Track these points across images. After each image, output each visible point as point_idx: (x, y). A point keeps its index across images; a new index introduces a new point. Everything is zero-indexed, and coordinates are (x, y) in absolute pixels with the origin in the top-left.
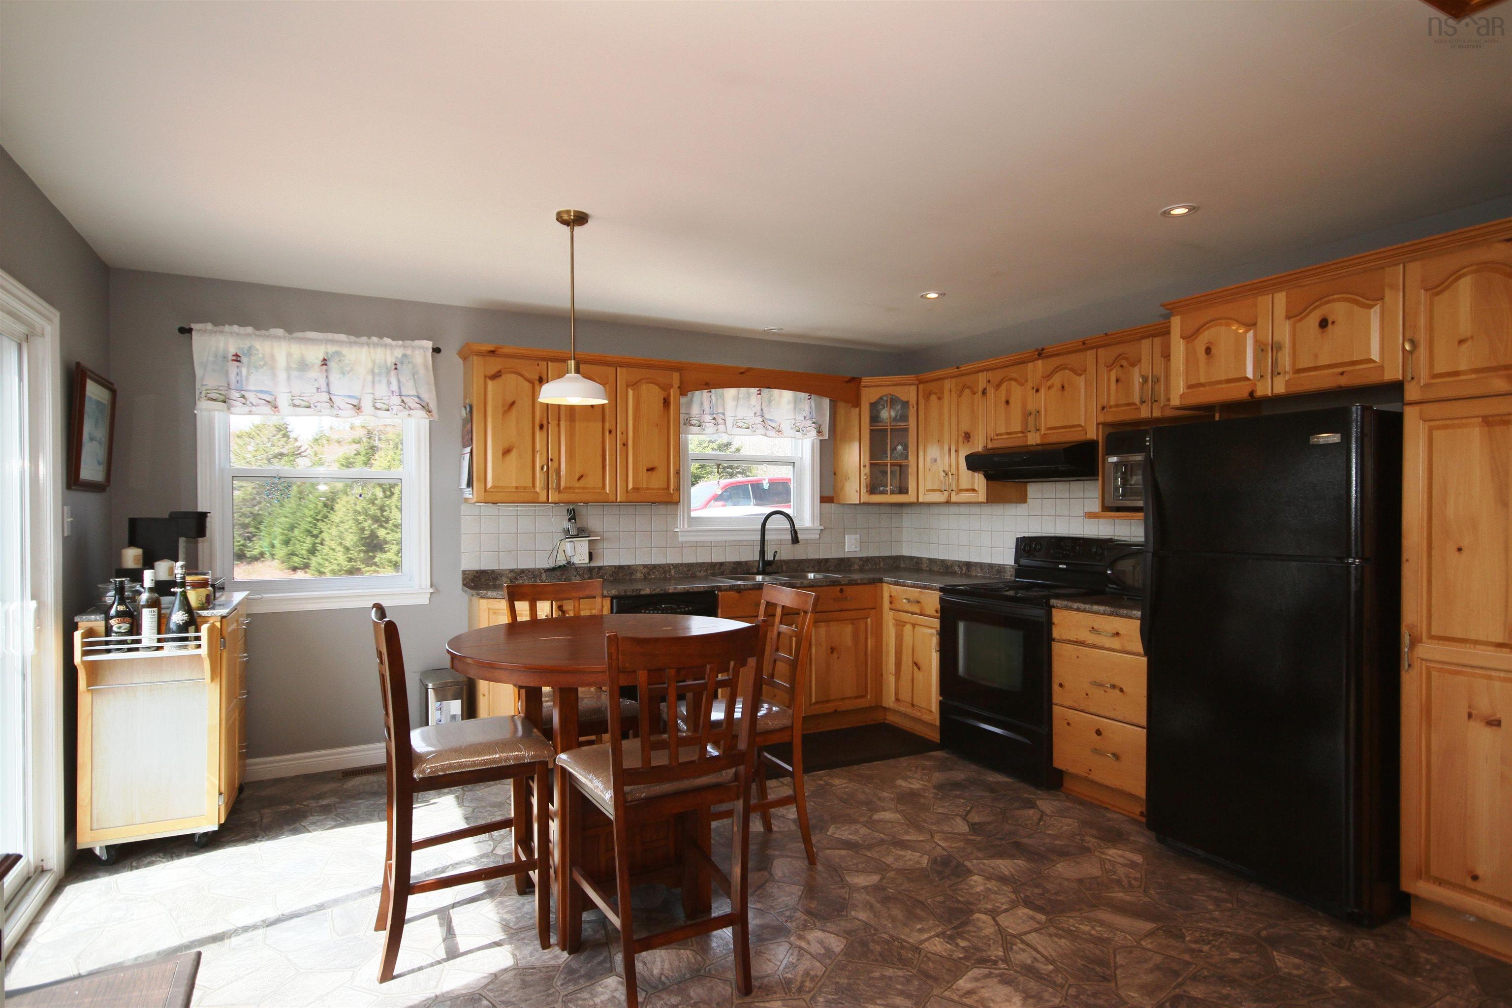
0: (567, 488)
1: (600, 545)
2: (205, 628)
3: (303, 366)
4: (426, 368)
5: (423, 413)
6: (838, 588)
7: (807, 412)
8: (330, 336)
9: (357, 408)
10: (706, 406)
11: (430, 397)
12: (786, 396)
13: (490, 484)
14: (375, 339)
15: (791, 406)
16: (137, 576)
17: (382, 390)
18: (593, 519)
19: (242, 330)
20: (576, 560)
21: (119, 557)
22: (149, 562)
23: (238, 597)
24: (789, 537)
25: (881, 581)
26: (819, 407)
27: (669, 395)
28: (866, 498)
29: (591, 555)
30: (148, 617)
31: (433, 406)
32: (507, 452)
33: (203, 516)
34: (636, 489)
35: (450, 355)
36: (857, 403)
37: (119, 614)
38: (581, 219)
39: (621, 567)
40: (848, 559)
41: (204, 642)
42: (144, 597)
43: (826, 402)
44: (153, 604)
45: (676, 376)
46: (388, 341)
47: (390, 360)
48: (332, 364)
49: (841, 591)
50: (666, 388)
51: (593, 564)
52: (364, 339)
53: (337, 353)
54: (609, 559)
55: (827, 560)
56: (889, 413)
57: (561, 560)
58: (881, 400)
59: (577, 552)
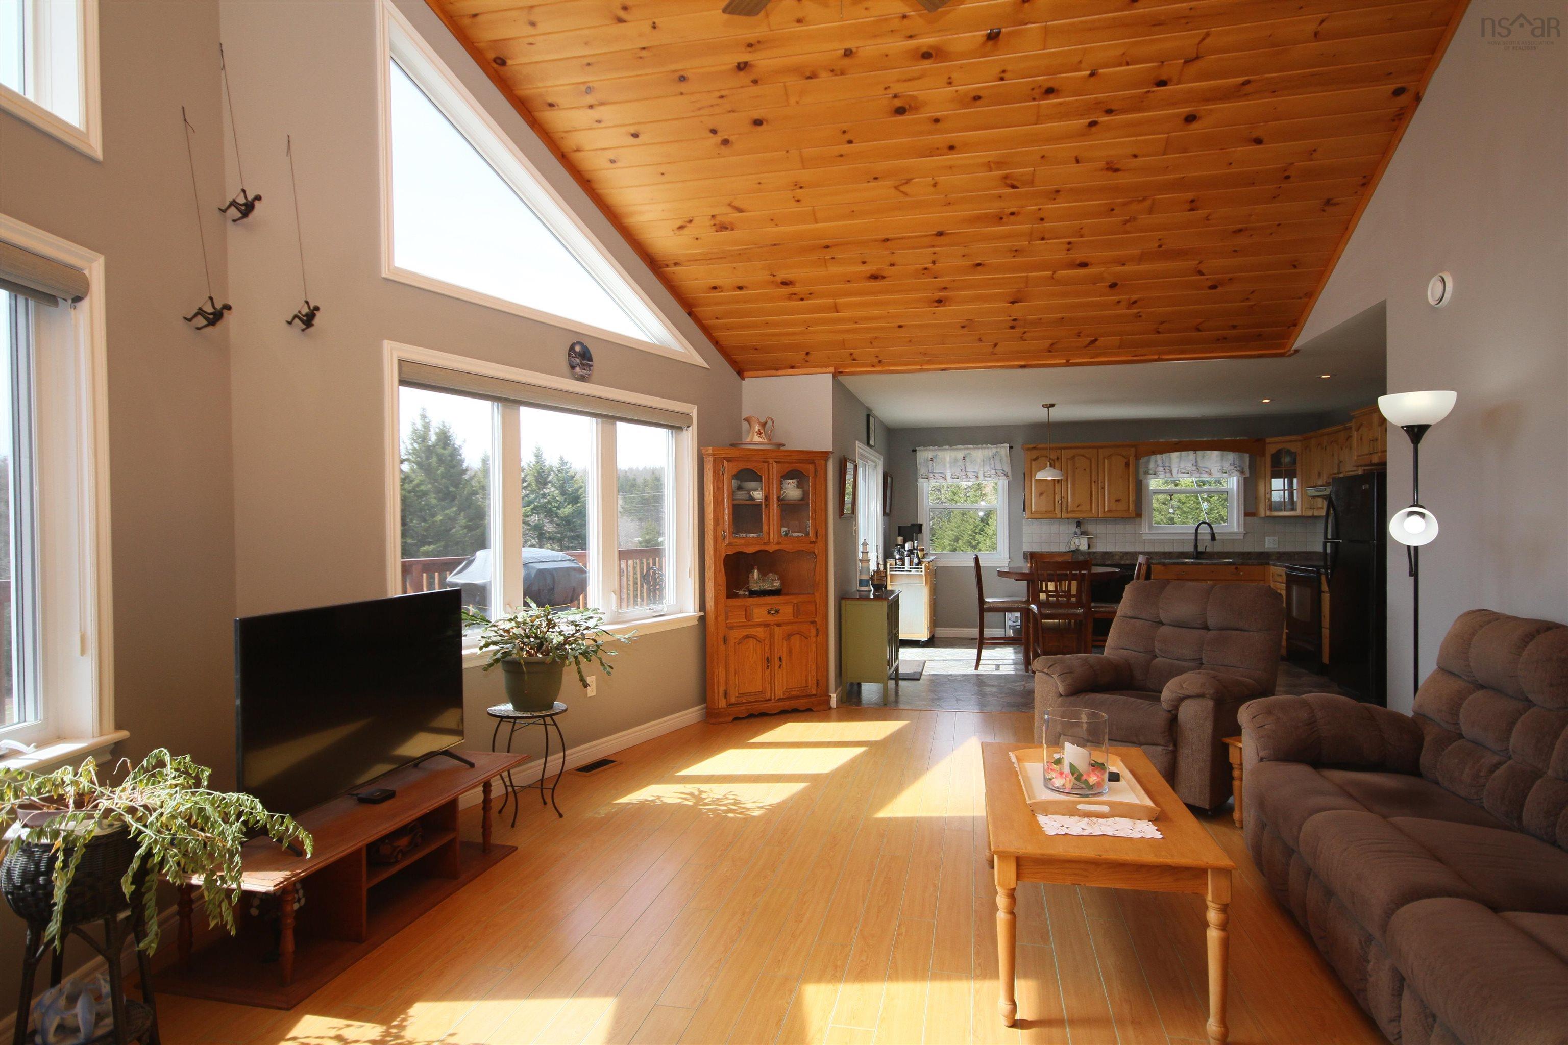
0: (1072, 511)
1: (1095, 540)
2: (924, 565)
3: (956, 460)
4: (1006, 456)
5: (1004, 478)
6: (1234, 567)
7: (1231, 461)
8: (966, 446)
9: (977, 477)
10: (1160, 462)
11: (1008, 469)
12: (1215, 454)
13: (1033, 510)
14: (984, 446)
15: (1219, 458)
16: (903, 547)
17: (987, 469)
18: (1091, 528)
19: (933, 448)
20: (1081, 548)
21: (896, 540)
22: (905, 542)
23: (932, 558)
24: (1209, 538)
25: (1268, 564)
26: (1241, 459)
27: (1129, 460)
28: (1268, 513)
29: (1089, 546)
30: (907, 560)
31: (1009, 474)
32: (1041, 494)
33: (921, 525)
34: (1109, 511)
35: (1018, 448)
36: (1263, 454)
37: (900, 559)
38: (1052, 405)
39: (1106, 553)
40: (1265, 552)
41: (923, 570)
42: (906, 553)
43: (1247, 457)
44: (908, 556)
45: (1133, 450)
46: (990, 446)
47: (991, 454)
48: (966, 458)
49: (1236, 568)
50: (1127, 457)
51: (1090, 550)
52: (980, 446)
53: (969, 454)
54: (1101, 547)
55: (1249, 553)
56: (1287, 460)
57: (1073, 548)
58: (1279, 452)
59: (1082, 544)
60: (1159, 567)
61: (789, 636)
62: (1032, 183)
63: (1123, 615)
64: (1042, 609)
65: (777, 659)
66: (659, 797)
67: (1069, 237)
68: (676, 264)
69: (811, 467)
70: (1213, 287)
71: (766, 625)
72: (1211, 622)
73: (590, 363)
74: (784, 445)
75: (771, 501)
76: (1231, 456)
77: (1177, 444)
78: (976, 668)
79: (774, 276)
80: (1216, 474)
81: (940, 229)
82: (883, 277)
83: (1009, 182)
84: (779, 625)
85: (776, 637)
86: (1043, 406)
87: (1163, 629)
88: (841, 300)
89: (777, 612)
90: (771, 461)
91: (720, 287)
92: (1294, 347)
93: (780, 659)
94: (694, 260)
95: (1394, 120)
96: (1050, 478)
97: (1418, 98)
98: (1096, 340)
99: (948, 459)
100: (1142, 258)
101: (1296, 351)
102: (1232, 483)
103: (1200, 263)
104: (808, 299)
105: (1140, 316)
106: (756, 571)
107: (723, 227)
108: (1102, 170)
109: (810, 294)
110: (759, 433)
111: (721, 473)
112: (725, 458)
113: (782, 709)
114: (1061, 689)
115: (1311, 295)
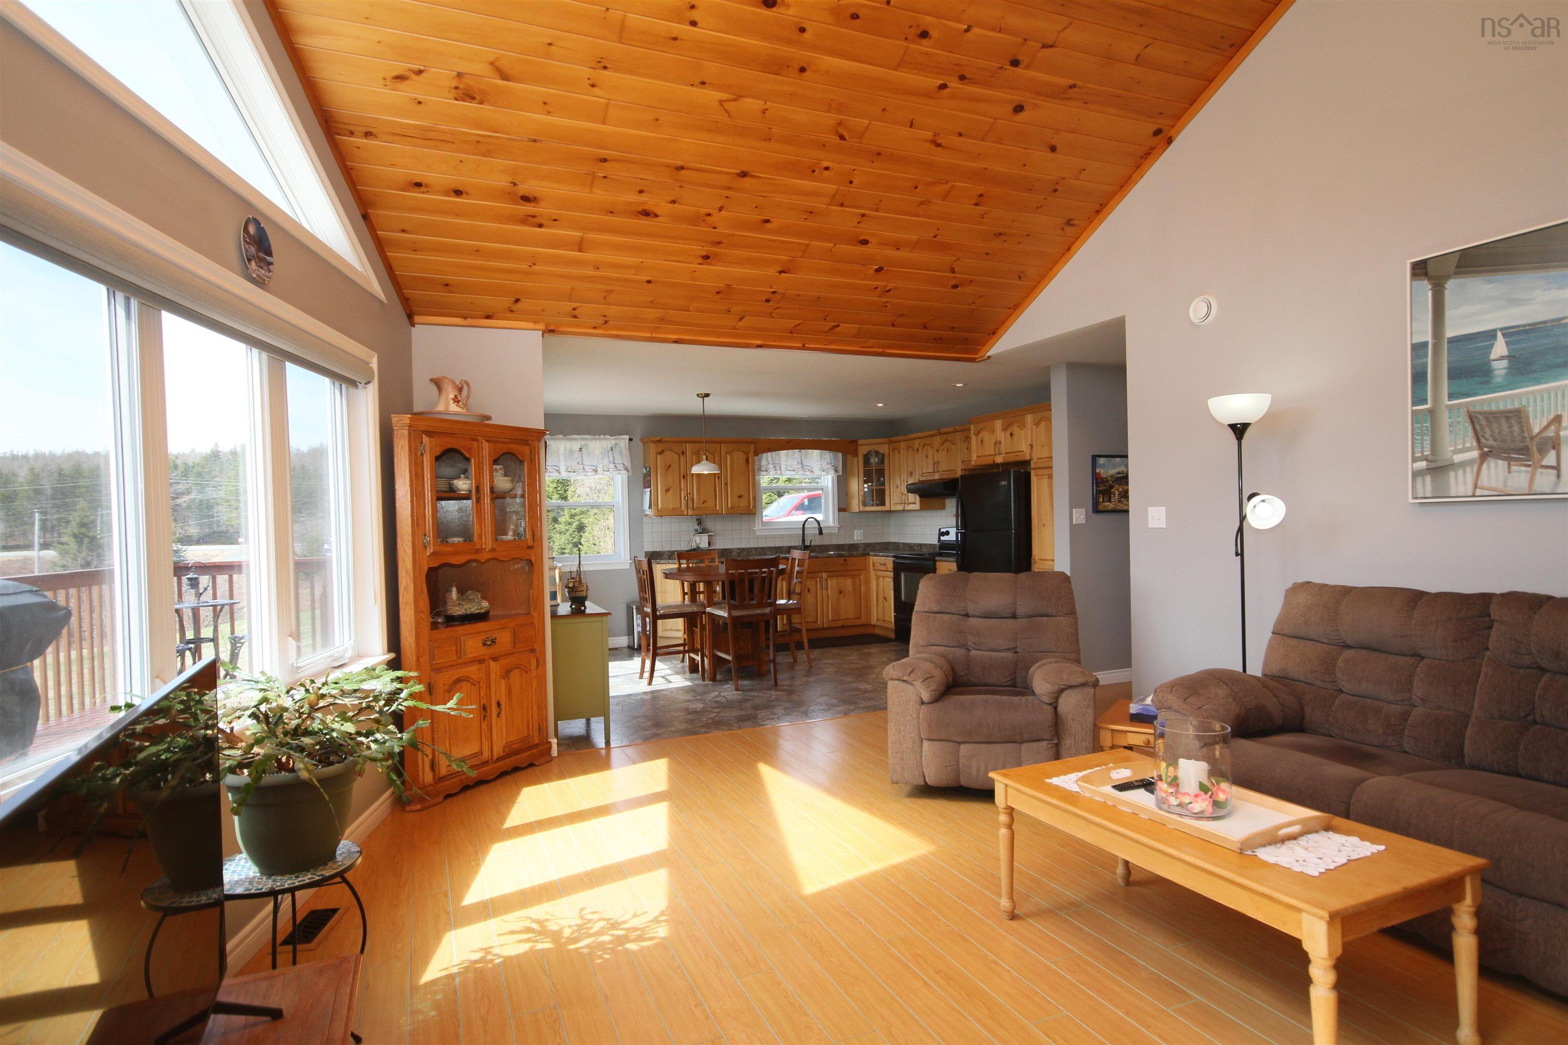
0: (698, 508)
1: (714, 538)
3: (571, 452)
4: (626, 448)
5: (625, 472)
6: (843, 558)
7: (828, 460)
8: (582, 436)
9: (596, 471)
10: (770, 459)
11: (628, 464)
12: (815, 453)
13: (660, 507)
14: (602, 436)
15: (819, 457)
17: (606, 462)
18: (709, 524)
20: (702, 546)
24: (817, 532)
25: (868, 555)
26: (835, 458)
27: (749, 457)
28: (862, 509)
29: (709, 543)
31: (629, 468)
32: (667, 490)
34: (732, 507)
35: (637, 441)
36: (855, 454)
38: (707, 395)
39: (726, 549)
40: (856, 544)
43: (840, 455)
45: (751, 447)
46: (608, 437)
47: (609, 446)
48: (584, 450)
49: (845, 560)
50: (747, 453)
51: (710, 548)
52: (597, 436)
53: (586, 444)
54: (719, 545)
55: (843, 545)
56: (874, 460)
57: (694, 546)
58: (869, 453)
59: (702, 542)
61: (507, 674)
62: (861, 137)
65: (494, 705)
67: (861, 208)
68: (368, 134)
69: (526, 448)
70: (955, 287)
71: (481, 661)
72: (1021, 610)
73: (269, 258)
74: (489, 418)
75: (482, 492)
76: (828, 455)
77: (789, 442)
78: (650, 683)
79: (515, 184)
80: (817, 472)
81: (745, 169)
82: (656, 216)
83: (841, 130)
84: (495, 659)
85: (493, 676)
86: (698, 395)
87: (973, 621)
88: (591, 236)
89: (494, 641)
90: (479, 438)
91: (427, 186)
92: (988, 354)
93: (499, 704)
94: (402, 135)
95: (1142, 158)
96: (706, 472)
97: (1170, 141)
98: (838, 326)
99: (562, 450)
100: (915, 246)
101: (989, 357)
102: (828, 481)
103: (958, 259)
104: (550, 227)
105: (886, 306)
106: (454, 590)
107: (469, 96)
108: (928, 141)
109: (555, 220)
110: (456, 400)
111: (419, 453)
112: (424, 432)
113: (502, 770)
114: (926, 696)
115: (1016, 307)
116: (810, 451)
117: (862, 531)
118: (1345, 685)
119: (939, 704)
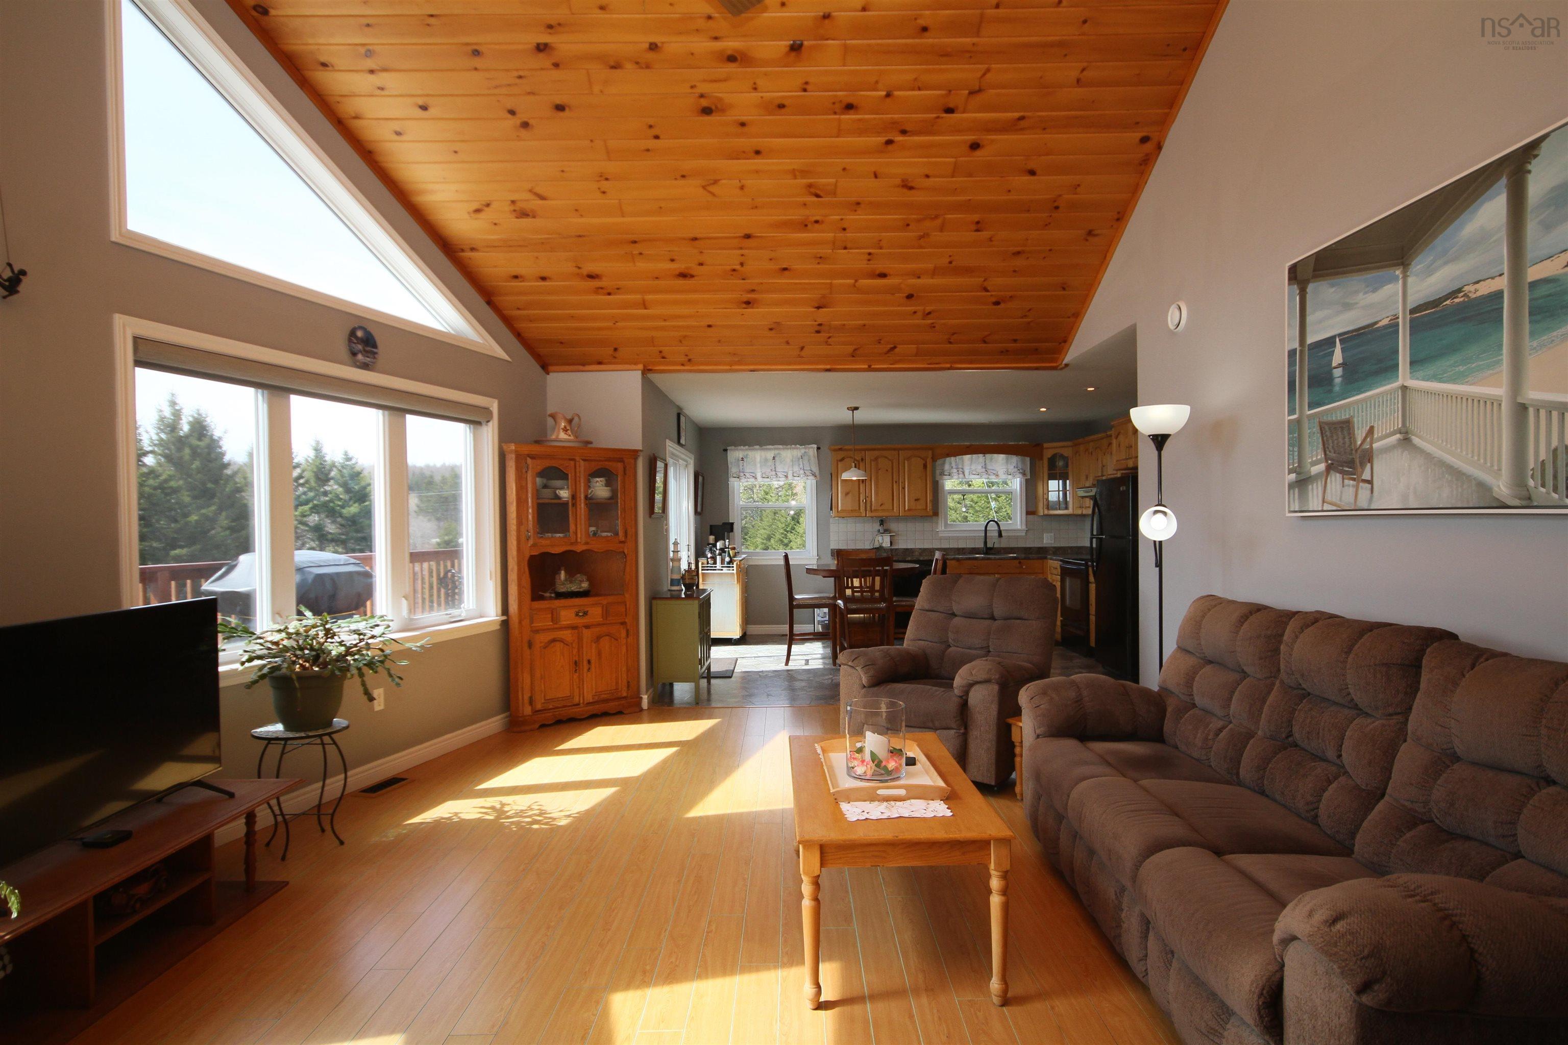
0: (876, 510)
1: (896, 538)
2: (735, 563)
3: (766, 460)
4: (814, 457)
5: (812, 477)
6: (1018, 561)
7: (1015, 464)
8: (776, 446)
9: (786, 477)
10: (954, 465)
11: (816, 469)
12: (1000, 458)
13: (840, 509)
14: (793, 446)
15: (1005, 461)
16: (715, 545)
17: (796, 469)
18: (893, 526)
19: (744, 448)
20: (884, 545)
21: (708, 539)
22: (716, 541)
23: (744, 556)
24: (997, 534)
25: (1046, 558)
26: (1023, 462)
27: (926, 462)
28: (1046, 512)
29: (891, 543)
30: (718, 558)
31: (817, 473)
32: (847, 494)
33: (732, 524)
34: (909, 510)
35: (825, 449)
36: (1041, 459)
37: (711, 558)
38: (856, 408)
39: (907, 549)
40: (1046, 548)
41: (735, 568)
42: (718, 552)
43: (1028, 459)
44: (720, 554)
45: (930, 452)
46: (798, 446)
47: (799, 454)
48: (776, 458)
49: (1020, 563)
50: (925, 459)
51: (892, 547)
52: (789, 446)
53: (779, 454)
54: (902, 545)
55: (1030, 548)
56: (1061, 463)
57: (877, 545)
58: (1054, 456)
59: (885, 541)
60: (953, 562)
61: (598, 639)
62: (834, 194)
63: (921, 607)
64: (848, 605)
65: (585, 663)
66: (456, 814)
67: (868, 248)
68: (473, 249)
69: (620, 466)
70: (997, 303)
71: (574, 628)
72: (997, 613)
73: (375, 350)
74: (591, 443)
75: (578, 499)
76: (1015, 459)
77: (968, 447)
78: (787, 664)
79: (579, 268)
80: (1003, 476)
81: (748, 232)
82: (692, 276)
83: (813, 190)
84: (587, 627)
85: (585, 640)
86: (848, 409)
88: (649, 297)
89: (585, 613)
90: (577, 458)
91: (521, 277)
92: (1064, 363)
93: (589, 662)
94: (492, 246)
95: (1141, 165)
96: (855, 478)
97: (1160, 147)
98: (895, 347)
99: (758, 459)
100: (935, 272)
101: (1067, 365)
102: (1016, 484)
103: (984, 281)
104: (615, 294)
105: (934, 327)
106: (563, 573)
107: (523, 214)
108: (898, 186)
109: (618, 289)
110: (565, 430)
111: (524, 471)
112: (529, 456)
113: (592, 713)
114: (864, 680)
115: (1077, 315)
116: (995, 455)
117: (1052, 534)
118: (1198, 700)
119: (876, 689)
